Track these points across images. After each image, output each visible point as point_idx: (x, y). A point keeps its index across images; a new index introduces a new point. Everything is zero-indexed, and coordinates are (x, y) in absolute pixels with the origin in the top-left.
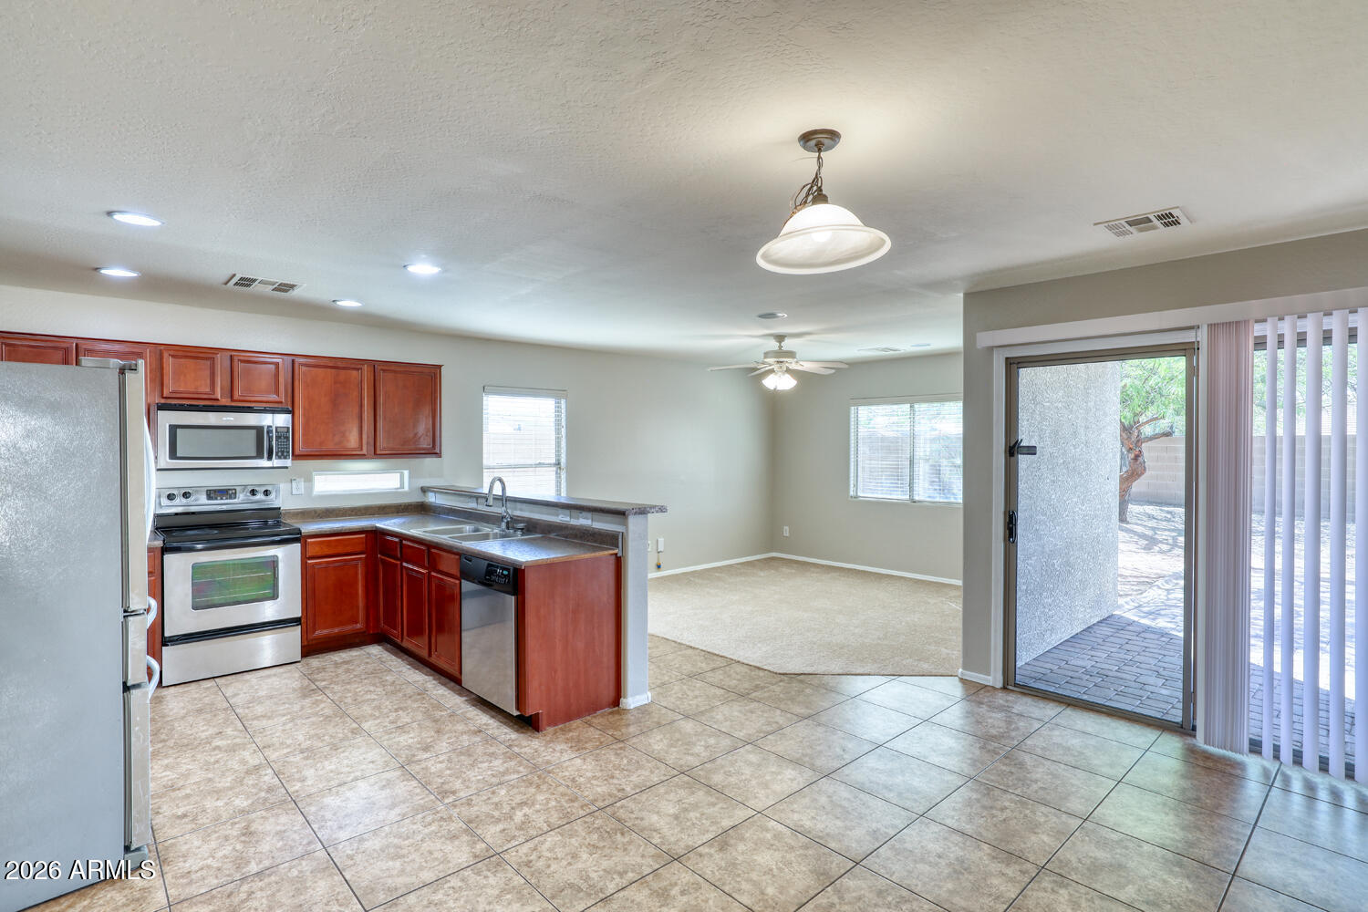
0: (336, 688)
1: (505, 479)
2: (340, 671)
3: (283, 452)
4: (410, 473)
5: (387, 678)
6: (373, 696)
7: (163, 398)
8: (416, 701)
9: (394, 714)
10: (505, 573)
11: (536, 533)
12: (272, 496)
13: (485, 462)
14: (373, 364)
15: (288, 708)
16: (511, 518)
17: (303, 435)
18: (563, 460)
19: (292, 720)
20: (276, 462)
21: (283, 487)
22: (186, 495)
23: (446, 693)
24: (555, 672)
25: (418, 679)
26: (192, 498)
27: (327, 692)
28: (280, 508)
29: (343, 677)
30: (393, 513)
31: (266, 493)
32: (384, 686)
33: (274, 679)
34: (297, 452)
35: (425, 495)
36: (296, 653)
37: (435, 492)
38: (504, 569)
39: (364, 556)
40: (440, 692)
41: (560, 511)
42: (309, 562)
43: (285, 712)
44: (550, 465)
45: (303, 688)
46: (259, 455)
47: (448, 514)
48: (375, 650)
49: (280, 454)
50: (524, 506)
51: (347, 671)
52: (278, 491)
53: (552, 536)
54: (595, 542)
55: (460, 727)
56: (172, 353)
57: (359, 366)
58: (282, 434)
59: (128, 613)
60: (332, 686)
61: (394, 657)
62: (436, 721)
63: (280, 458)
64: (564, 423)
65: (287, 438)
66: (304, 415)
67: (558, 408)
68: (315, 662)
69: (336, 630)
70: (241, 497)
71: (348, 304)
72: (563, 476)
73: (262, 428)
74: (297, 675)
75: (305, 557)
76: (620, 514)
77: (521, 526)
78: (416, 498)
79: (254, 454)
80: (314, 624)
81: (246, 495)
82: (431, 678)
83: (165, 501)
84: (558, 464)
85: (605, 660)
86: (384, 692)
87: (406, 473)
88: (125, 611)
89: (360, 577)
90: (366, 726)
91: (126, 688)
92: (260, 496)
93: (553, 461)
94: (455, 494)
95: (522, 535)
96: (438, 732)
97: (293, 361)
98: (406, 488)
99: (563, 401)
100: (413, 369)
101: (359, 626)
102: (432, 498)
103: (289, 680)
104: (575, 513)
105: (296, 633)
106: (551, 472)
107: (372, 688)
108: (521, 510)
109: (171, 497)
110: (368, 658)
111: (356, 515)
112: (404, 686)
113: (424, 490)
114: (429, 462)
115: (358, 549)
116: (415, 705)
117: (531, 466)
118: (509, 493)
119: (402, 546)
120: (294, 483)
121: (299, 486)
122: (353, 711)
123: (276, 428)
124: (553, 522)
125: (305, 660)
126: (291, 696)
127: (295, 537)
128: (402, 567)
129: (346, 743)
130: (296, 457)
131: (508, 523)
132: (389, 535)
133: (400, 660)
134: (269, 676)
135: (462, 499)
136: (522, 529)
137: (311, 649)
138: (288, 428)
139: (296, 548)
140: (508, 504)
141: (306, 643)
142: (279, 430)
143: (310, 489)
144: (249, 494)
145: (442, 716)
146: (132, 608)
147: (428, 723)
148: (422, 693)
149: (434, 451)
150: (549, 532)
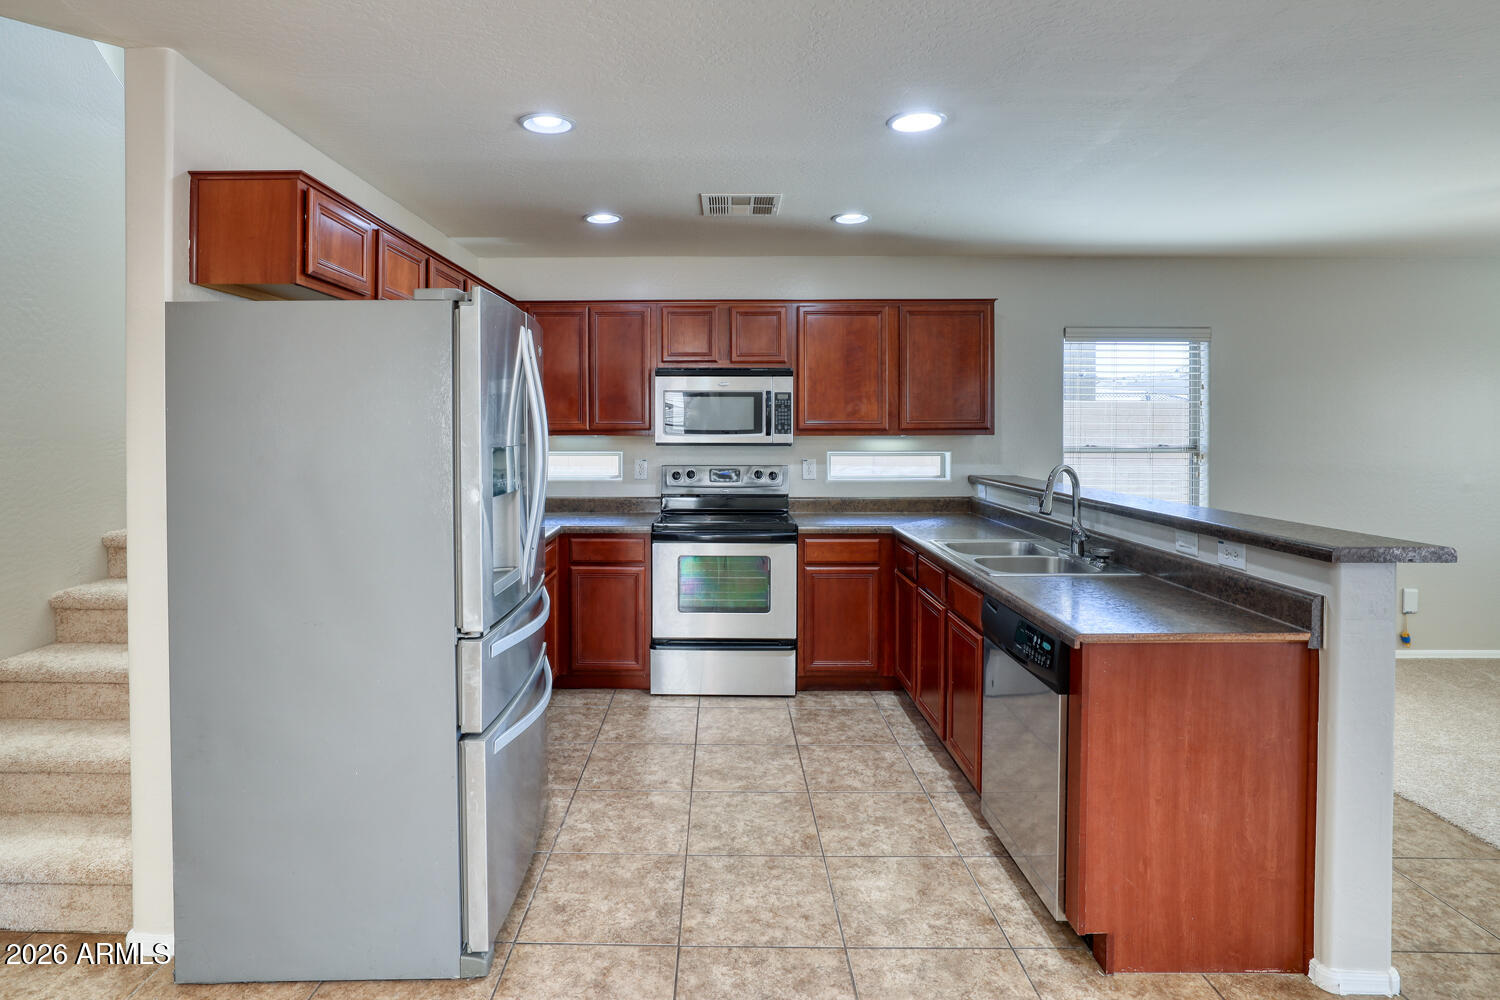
0: (818, 752)
1: (1076, 471)
2: (833, 724)
3: (783, 425)
4: (952, 457)
5: (887, 755)
6: (857, 784)
7: (663, 361)
8: (909, 812)
9: (872, 828)
10: (1047, 646)
11: (1132, 568)
12: (779, 480)
13: (1066, 443)
14: (897, 304)
15: (748, 768)
16: (1087, 536)
17: (810, 403)
18: (1204, 442)
19: (745, 790)
20: (776, 438)
21: (793, 469)
22: (690, 475)
23: (960, 812)
24: (1146, 863)
25: (927, 770)
26: (696, 478)
27: (804, 755)
28: (787, 496)
29: (833, 736)
30: (927, 510)
31: (772, 476)
32: (877, 767)
33: (757, 715)
34: (802, 425)
35: (974, 489)
36: (790, 685)
37: (986, 485)
38: (1044, 638)
39: (876, 568)
40: (952, 806)
41: (1178, 534)
42: (808, 568)
43: (743, 773)
44: (1179, 450)
45: (780, 740)
46: (757, 429)
47: (1000, 518)
48: (888, 700)
49: (780, 428)
50: (1112, 518)
51: (842, 727)
52: (785, 475)
53: (1160, 577)
54: (1253, 605)
55: (961, 896)
56: (671, 310)
57: (879, 309)
58: (782, 404)
59: (463, 636)
60: (813, 747)
61: (908, 720)
62: (927, 867)
63: (780, 432)
64: (1204, 380)
65: (788, 407)
66: (810, 377)
67: (1195, 358)
68: (810, 701)
69: (840, 664)
70: (745, 480)
71: (851, 219)
72: (1204, 467)
73: (760, 394)
74: (783, 716)
75: (802, 562)
76: (1322, 556)
77: (1104, 551)
78: (962, 491)
79: (752, 428)
80: (812, 652)
81: (750, 478)
82: (947, 772)
83: (670, 480)
84: (1194, 448)
85: (1272, 865)
86: (873, 780)
87: (948, 455)
88: (459, 631)
89: (871, 596)
90: (827, 836)
91: (463, 737)
92: (765, 480)
93: (1185, 442)
94: (1009, 489)
95: (1104, 570)
96: (923, 892)
97: (798, 308)
98: (948, 477)
99: (1204, 346)
100: (952, 308)
101: (867, 663)
102: (982, 494)
103: (774, 721)
104: (1211, 542)
105: (790, 658)
106: (1180, 465)
107: (860, 767)
108: (1106, 524)
109: (676, 476)
110: (874, 712)
111: (879, 510)
112: (904, 777)
113: (973, 481)
114: (979, 441)
115: (870, 557)
116: (907, 821)
117: (1143, 451)
118: (1085, 492)
119: (918, 562)
120: (805, 464)
121: (811, 470)
122: (821, 802)
123: (776, 394)
124: (1163, 552)
125: (800, 695)
126: (762, 748)
127: (791, 536)
128: (919, 594)
129: (788, 861)
130: (801, 431)
131: (1081, 544)
132: (904, 543)
133: (913, 727)
134: (752, 710)
135: (1020, 497)
136: (1104, 558)
137: (809, 682)
138: (789, 394)
139: (790, 549)
140: (1084, 511)
141: (802, 674)
142: (779, 397)
143: (824, 472)
144: (753, 476)
145: (939, 858)
146: (466, 629)
147: (913, 866)
148: (926, 797)
149: (981, 424)
150: (1156, 570)
